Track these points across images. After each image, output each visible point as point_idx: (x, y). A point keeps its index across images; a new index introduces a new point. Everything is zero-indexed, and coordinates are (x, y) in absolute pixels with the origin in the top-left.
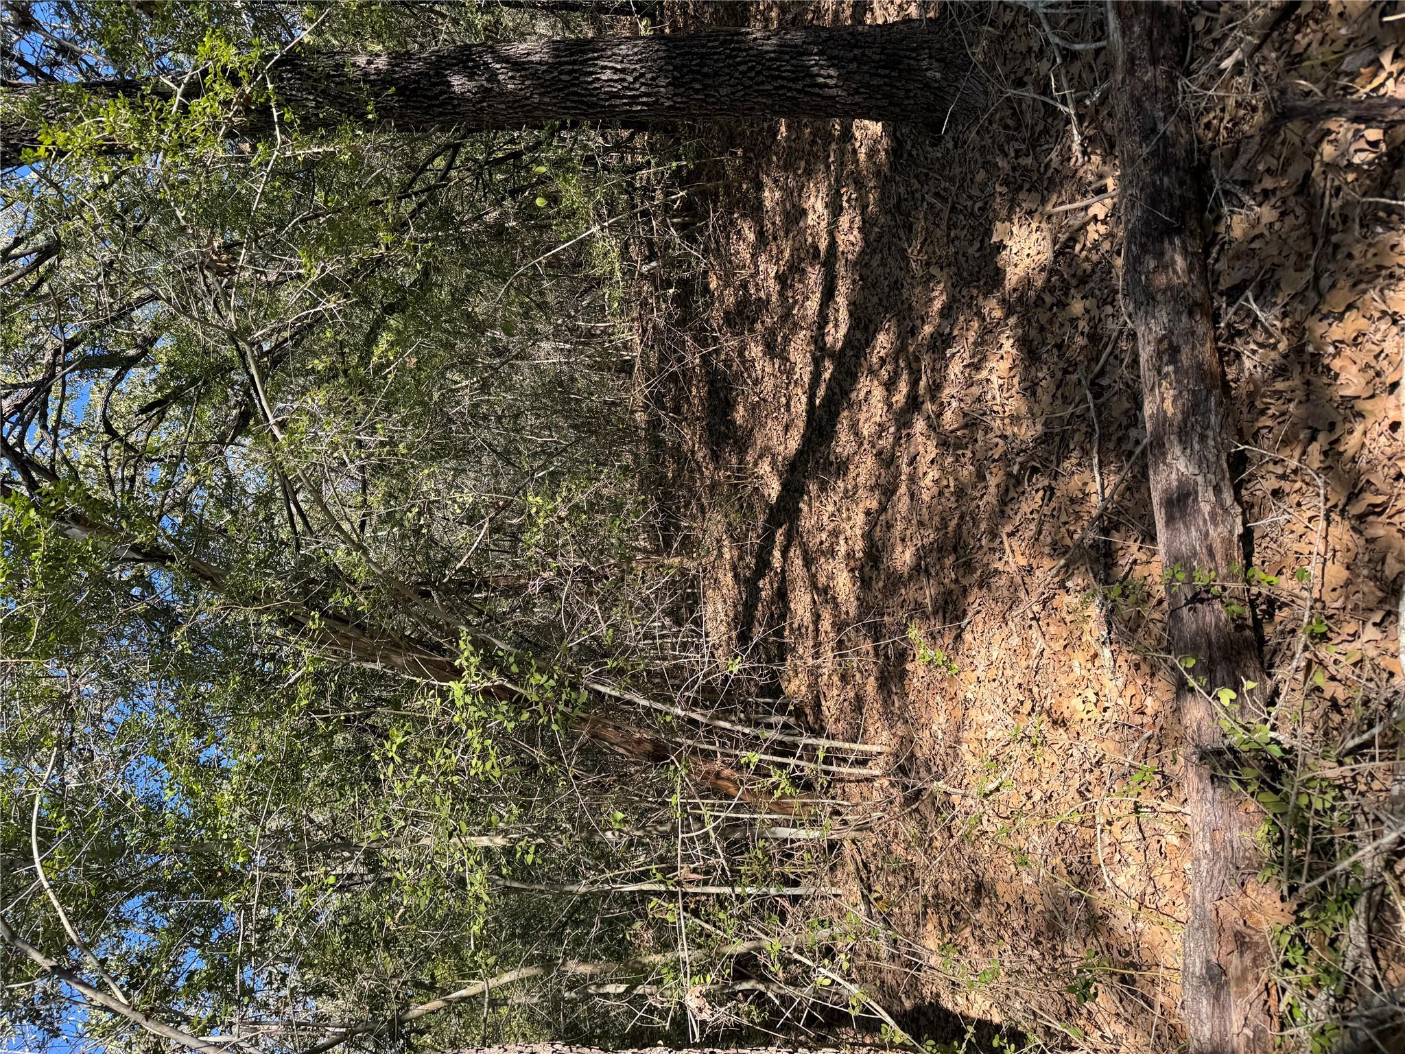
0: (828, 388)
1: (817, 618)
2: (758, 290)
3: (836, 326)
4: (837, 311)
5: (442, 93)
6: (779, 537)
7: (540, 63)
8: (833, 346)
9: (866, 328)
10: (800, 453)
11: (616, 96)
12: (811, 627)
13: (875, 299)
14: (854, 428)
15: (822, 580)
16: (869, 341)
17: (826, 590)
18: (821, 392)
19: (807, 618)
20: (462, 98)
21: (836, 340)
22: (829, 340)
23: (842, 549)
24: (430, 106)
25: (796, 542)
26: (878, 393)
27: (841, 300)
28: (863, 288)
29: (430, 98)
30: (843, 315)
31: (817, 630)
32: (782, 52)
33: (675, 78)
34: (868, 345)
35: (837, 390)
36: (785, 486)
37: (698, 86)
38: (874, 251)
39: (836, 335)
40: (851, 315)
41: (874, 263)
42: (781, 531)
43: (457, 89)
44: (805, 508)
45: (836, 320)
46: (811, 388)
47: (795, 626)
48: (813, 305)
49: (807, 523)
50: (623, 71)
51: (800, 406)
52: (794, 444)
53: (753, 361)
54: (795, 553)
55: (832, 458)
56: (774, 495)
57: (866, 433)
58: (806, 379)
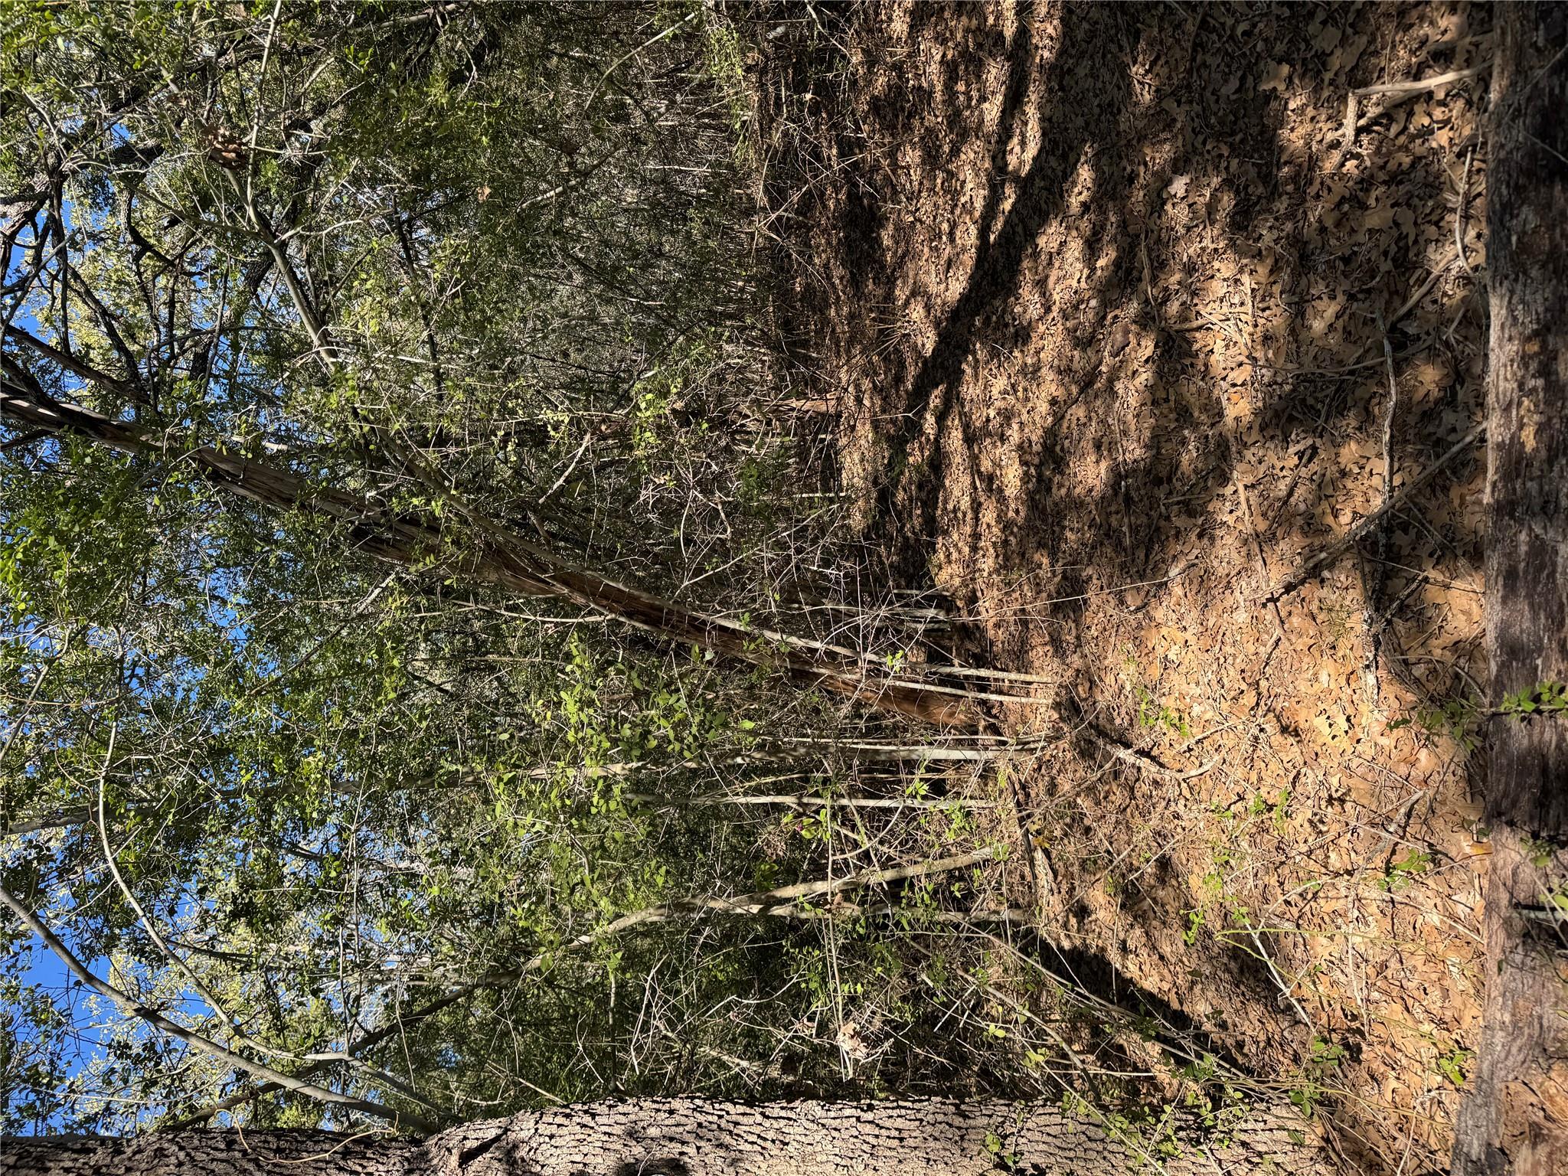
0: (1006, 223)
1: (976, 506)
2: (917, 76)
3: (1023, 143)
4: (1026, 124)
6: (935, 400)
8: (1017, 171)
9: (1064, 157)
10: (964, 298)
12: (969, 515)
13: (1080, 121)
14: (1041, 284)
15: (986, 465)
16: (1068, 172)
17: (990, 479)
18: (998, 225)
19: (965, 503)
21: (1022, 163)
22: (1012, 161)
23: (1014, 434)
25: (956, 409)
26: (1075, 248)
27: (1032, 111)
28: (1063, 101)
30: (1033, 130)
31: (977, 519)
34: (1065, 178)
35: (1020, 229)
36: (943, 338)
38: (1082, 55)
39: (1023, 154)
40: (1044, 134)
41: (1081, 72)
42: (937, 392)
44: (969, 371)
45: (1023, 135)
46: (983, 217)
47: (950, 507)
48: (992, 111)
49: (970, 390)
51: (969, 236)
52: (957, 287)
53: (908, 167)
54: (954, 423)
55: (1008, 318)
56: (929, 347)
57: (1056, 297)
58: (979, 204)
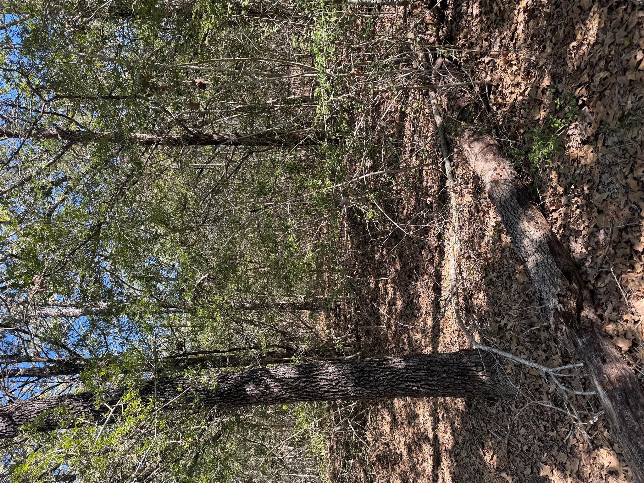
5: (241, 394)
7: (290, 378)
11: (327, 392)
20: (251, 396)
24: (235, 401)
29: (236, 397)
32: (407, 369)
33: (356, 383)
37: (367, 387)
43: (249, 393)
50: (330, 380)
